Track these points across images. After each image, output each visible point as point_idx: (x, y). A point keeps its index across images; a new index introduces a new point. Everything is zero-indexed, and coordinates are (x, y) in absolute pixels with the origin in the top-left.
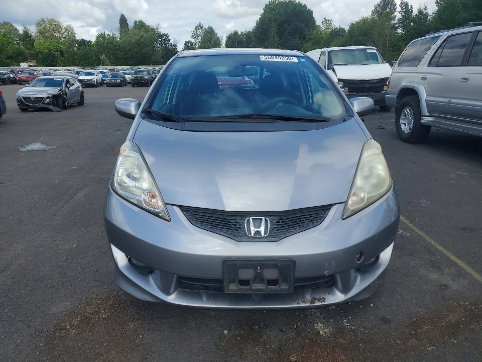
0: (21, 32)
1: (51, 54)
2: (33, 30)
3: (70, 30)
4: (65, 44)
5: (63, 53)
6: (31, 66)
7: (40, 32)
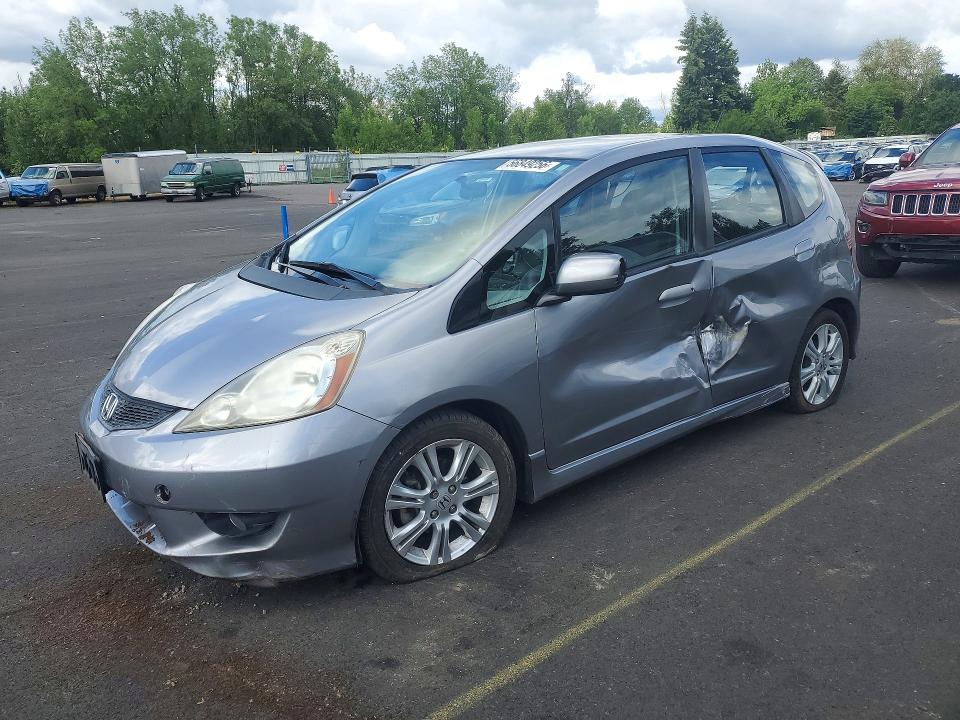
0: (826, 74)
1: (869, 113)
2: (851, 68)
3: (933, 57)
4: (913, 88)
5: (902, 108)
6: (823, 138)
7: (866, 69)
